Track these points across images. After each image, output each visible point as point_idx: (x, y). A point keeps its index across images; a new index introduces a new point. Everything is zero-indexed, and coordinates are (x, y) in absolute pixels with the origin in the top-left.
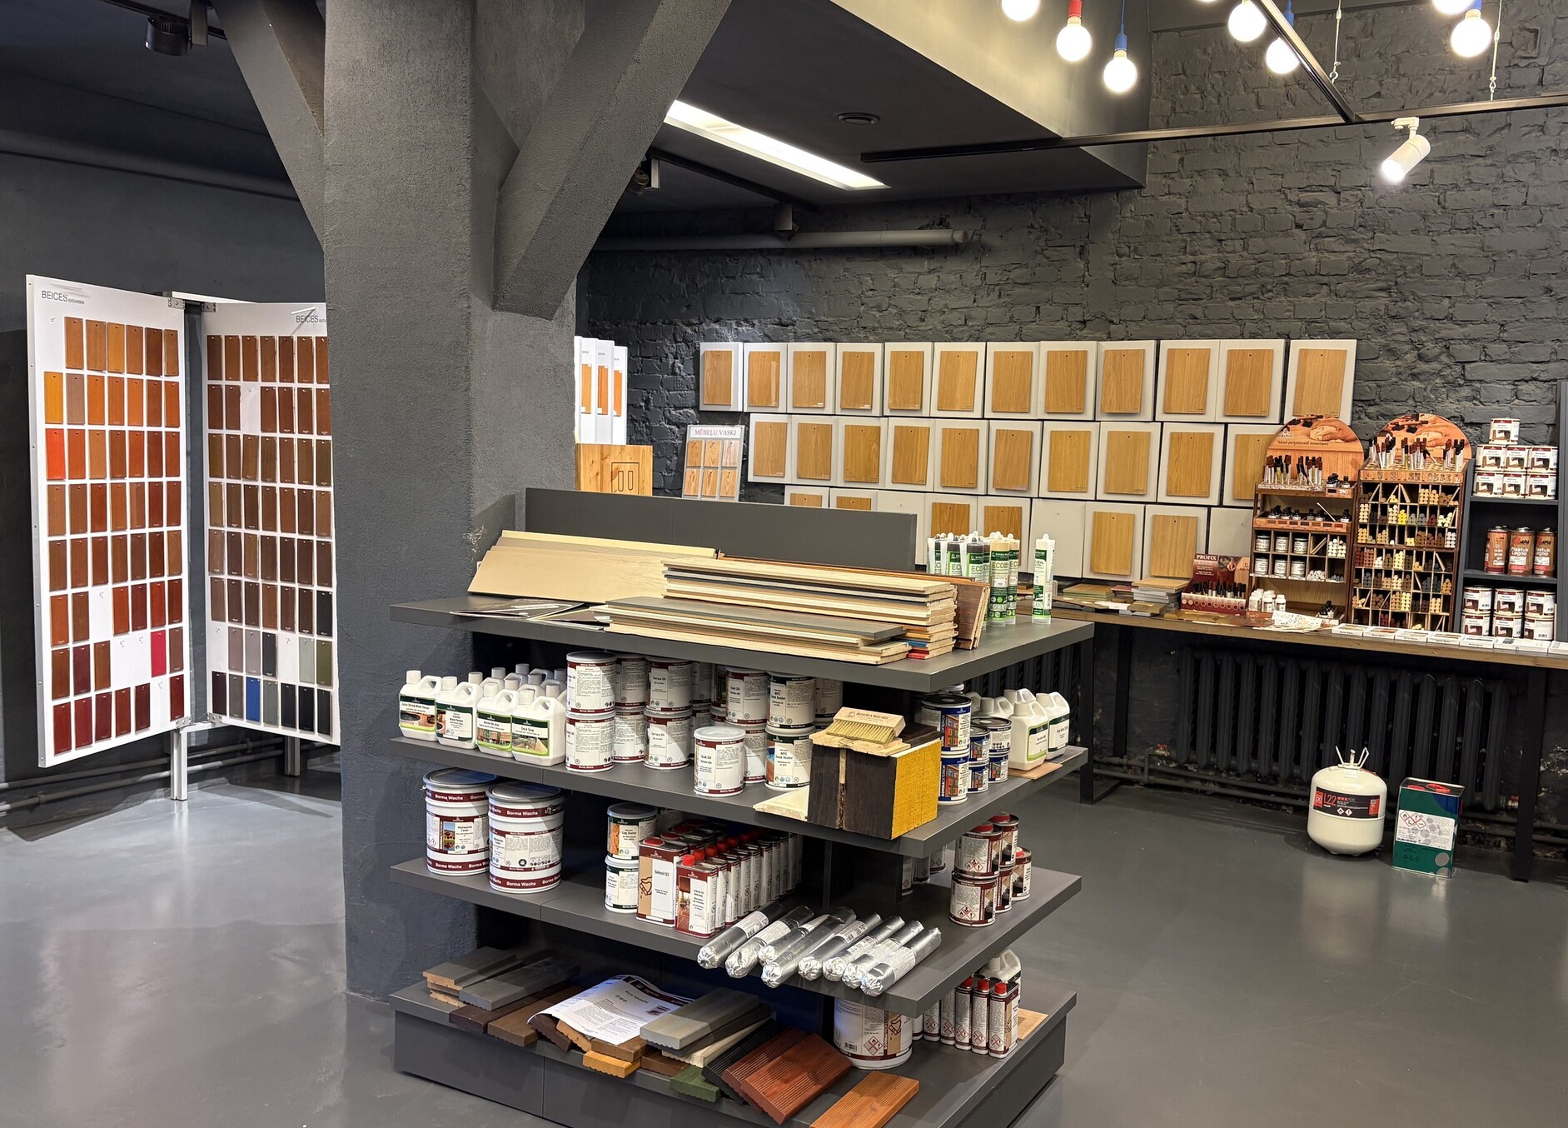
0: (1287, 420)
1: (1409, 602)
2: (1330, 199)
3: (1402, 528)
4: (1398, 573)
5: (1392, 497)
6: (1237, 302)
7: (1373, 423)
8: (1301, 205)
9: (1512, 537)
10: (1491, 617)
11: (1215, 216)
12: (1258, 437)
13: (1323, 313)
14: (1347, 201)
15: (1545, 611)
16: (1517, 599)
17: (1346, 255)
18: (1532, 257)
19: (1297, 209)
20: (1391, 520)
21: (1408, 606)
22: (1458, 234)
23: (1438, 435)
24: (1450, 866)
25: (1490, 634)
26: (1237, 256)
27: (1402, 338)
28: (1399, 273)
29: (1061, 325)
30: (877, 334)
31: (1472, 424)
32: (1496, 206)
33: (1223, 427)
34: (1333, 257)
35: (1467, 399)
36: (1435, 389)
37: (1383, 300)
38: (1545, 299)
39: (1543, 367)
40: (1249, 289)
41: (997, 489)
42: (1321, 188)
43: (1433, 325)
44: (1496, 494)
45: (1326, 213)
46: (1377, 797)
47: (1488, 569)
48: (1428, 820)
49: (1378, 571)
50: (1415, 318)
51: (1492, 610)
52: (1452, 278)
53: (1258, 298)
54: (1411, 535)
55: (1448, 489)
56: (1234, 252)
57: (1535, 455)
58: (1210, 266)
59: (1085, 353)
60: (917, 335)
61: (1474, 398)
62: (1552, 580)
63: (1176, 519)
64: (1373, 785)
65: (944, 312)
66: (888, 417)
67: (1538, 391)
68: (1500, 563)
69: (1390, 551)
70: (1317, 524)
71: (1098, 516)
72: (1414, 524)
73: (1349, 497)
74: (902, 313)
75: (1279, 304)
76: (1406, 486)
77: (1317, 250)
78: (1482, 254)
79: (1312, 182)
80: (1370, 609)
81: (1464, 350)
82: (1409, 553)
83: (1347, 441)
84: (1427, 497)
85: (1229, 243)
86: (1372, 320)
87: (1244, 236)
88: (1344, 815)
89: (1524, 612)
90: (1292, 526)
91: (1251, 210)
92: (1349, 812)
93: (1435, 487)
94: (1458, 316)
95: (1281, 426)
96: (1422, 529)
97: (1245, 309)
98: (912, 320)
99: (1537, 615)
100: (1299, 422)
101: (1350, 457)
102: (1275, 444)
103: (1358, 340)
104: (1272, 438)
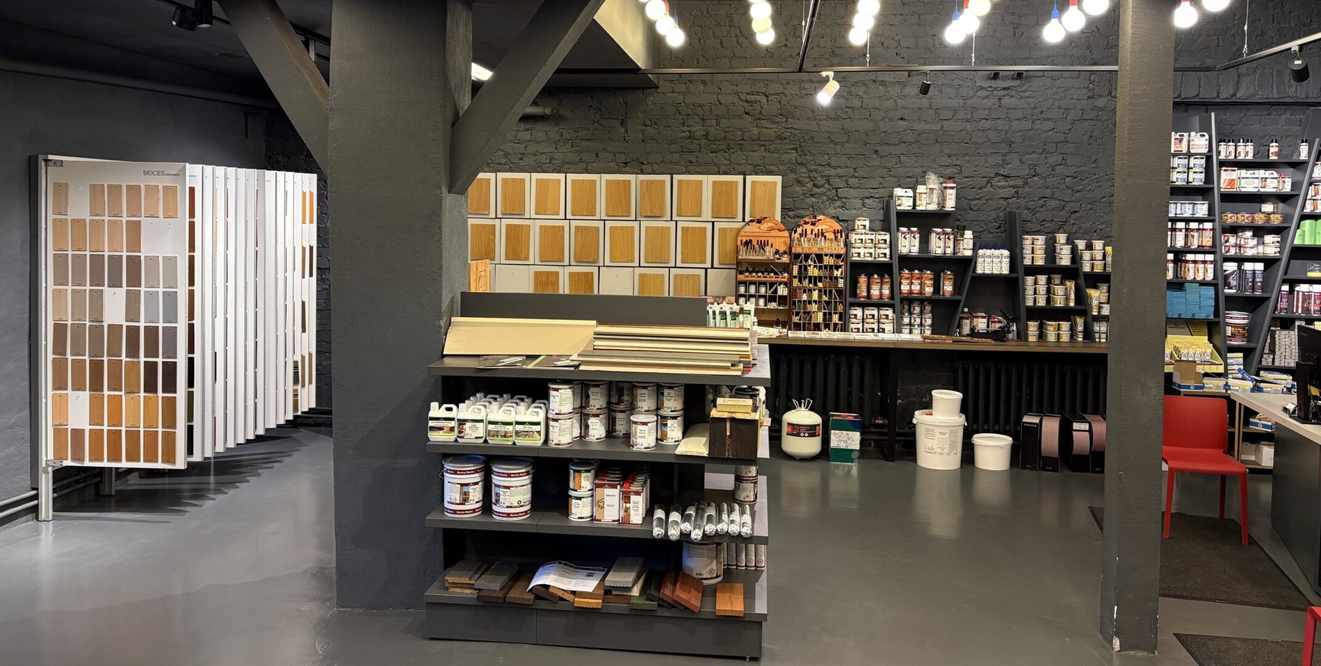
0: (748, 219)
1: (822, 317)
2: (764, 100)
3: (815, 277)
4: (815, 302)
5: (810, 261)
6: (714, 154)
7: (792, 220)
8: (747, 102)
9: (871, 280)
10: (863, 322)
11: (700, 106)
12: (731, 229)
13: (762, 161)
14: (772, 101)
15: (890, 318)
16: (875, 312)
17: (773, 130)
18: (867, 134)
19: (745, 104)
20: (810, 274)
21: (821, 319)
22: (830, 121)
23: (827, 227)
24: (859, 458)
25: (863, 332)
26: (713, 128)
27: (804, 175)
28: (801, 141)
29: (612, 164)
30: (490, 167)
31: (843, 221)
32: (848, 107)
33: (711, 223)
34: (766, 131)
35: (840, 207)
36: (823, 202)
37: (794, 155)
38: (875, 156)
39: (876, 191)
40: (721, 147)
41: (577, 262)
42: (758, 93)
43: (821, 168)
44: (862, 258)
45: (762, 107)
46: (819, 425)
47: (859, 297)
48: (847, 434)
49: (805, 301)
50: (811, 164)
51: (863, 319)
52: (828, 144)
53: (726, 152)
54: (820, 281)
55: (838, 256)
56: (711, 126)
57: (879, 237)
58: (698, 134)
59: (629, 181)
60: (518, 168)
61: (843, 207)
62: (892, 302)
63: (688, 276)
64: (814, 419)
65: (536, 155)
66: (501, 218)
67: (874, 203)
68: (865, 294)
69: (810, 290)
70: (772, 277)
71: (642, 276)
72: (822, 275)
73: (788, 262)
74: (507, 155)
75: (738, 156)
76: (816, 255)
77: (757, 126)
78: (842, 132)
79: (753, 90)
80: (801, 322)
81: (837, 182)
82: (820, 291)
83: (781, 231)
84: (828, 261)
85: (709, 121)
86: (789, 165)
87: (717, 118)
88: (804, 436)
89: (878, 319)
90: (758, 279)
91: (721, 103)
92: (806, 435)
93: (831, 255)
94: (833, 164)
95: (744, 223)
96: (826, 277)
97: (721, 159)
98: (515, 159)
99: (886, 321)
100: (754, 221)
101: (783, 239)
102: (742, 233)
103: (783, 176)
104: (739, 230)
